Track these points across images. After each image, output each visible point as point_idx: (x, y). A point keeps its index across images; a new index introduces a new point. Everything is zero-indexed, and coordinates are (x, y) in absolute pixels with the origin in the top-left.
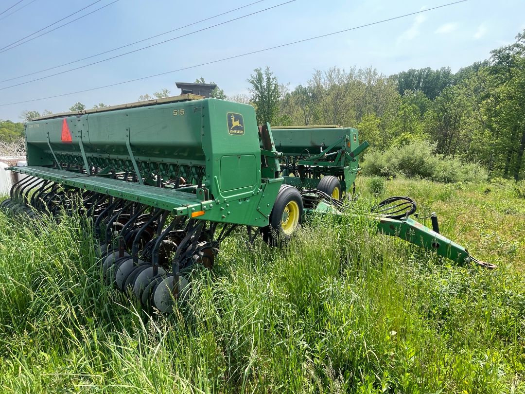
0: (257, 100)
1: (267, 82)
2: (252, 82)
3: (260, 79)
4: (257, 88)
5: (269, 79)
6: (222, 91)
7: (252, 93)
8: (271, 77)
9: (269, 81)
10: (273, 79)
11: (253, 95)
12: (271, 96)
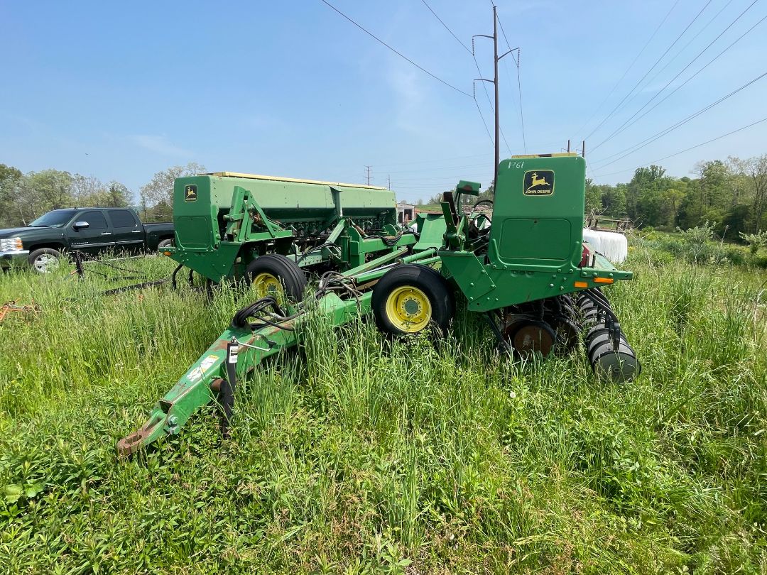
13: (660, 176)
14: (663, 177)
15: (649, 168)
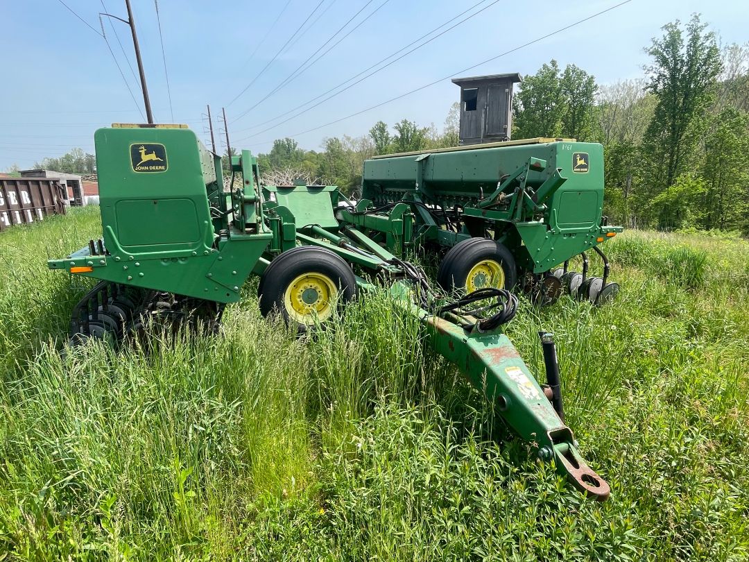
0: (660, 87)
1: (690, 46)
2: (655, 53)
3: (673, 43)
4: (664, 62)
5: (695, 39)
6: (592, 78)
7: (651, 74)
8: (702, 34)
9: (695, 43)
10: (707, 38)
11: (652, 78)
12: (696, 74)
13: (294, 148)
14: (296, 149)
15: (285, 140)
